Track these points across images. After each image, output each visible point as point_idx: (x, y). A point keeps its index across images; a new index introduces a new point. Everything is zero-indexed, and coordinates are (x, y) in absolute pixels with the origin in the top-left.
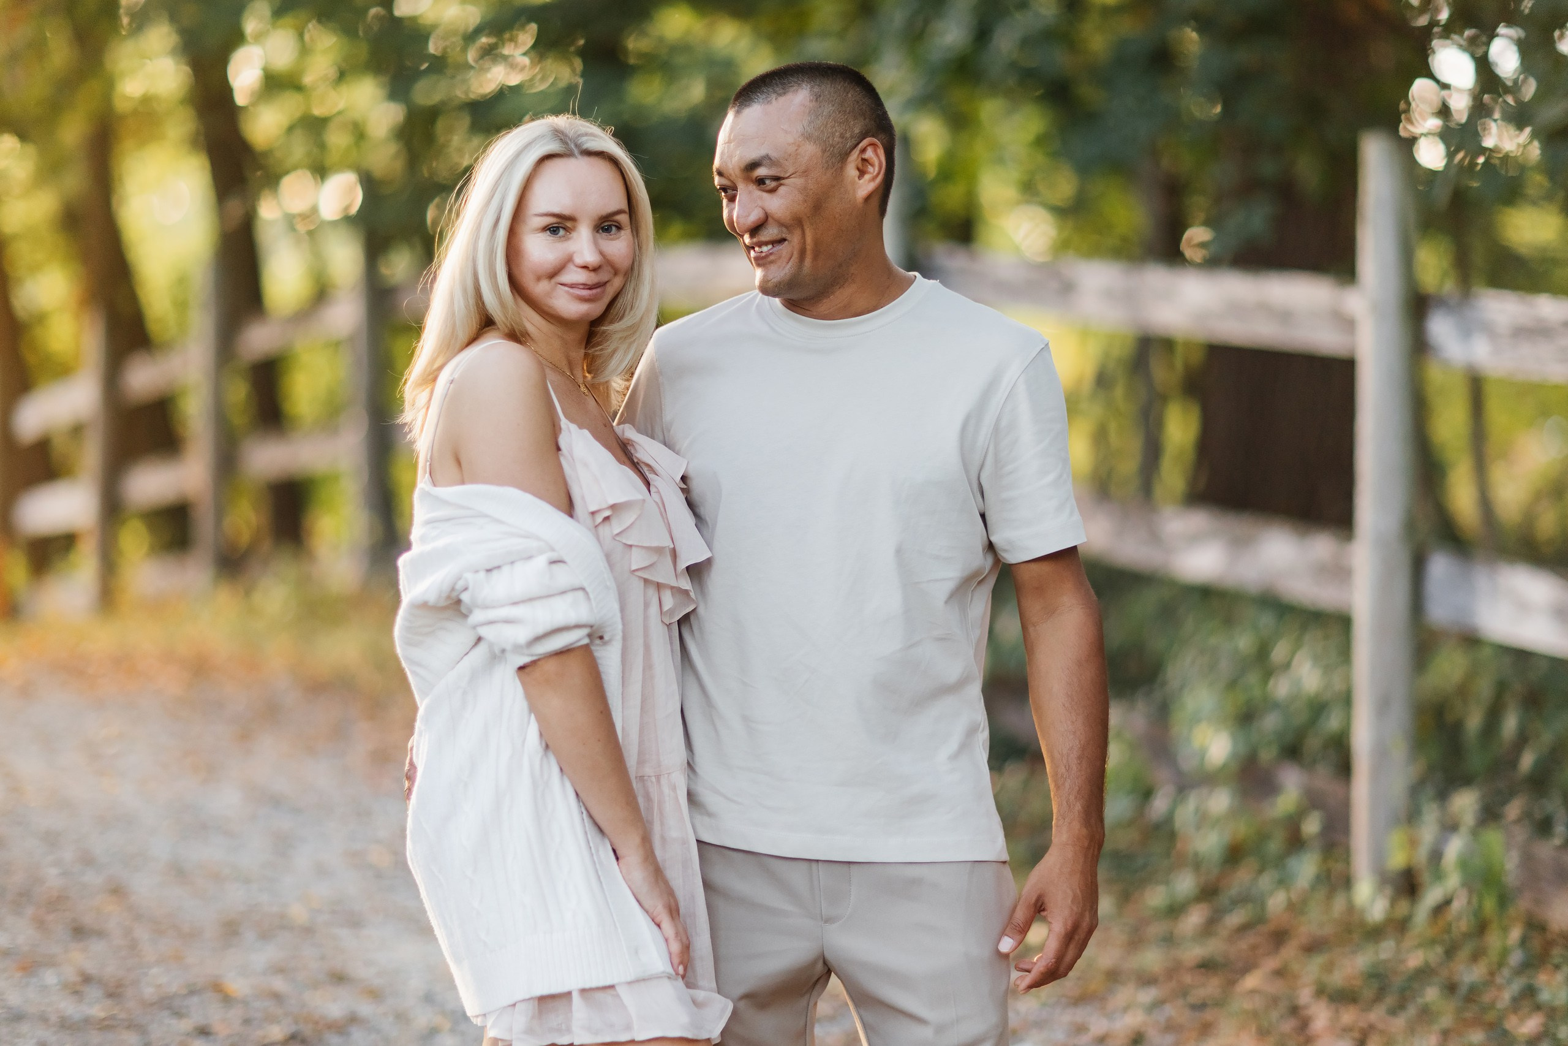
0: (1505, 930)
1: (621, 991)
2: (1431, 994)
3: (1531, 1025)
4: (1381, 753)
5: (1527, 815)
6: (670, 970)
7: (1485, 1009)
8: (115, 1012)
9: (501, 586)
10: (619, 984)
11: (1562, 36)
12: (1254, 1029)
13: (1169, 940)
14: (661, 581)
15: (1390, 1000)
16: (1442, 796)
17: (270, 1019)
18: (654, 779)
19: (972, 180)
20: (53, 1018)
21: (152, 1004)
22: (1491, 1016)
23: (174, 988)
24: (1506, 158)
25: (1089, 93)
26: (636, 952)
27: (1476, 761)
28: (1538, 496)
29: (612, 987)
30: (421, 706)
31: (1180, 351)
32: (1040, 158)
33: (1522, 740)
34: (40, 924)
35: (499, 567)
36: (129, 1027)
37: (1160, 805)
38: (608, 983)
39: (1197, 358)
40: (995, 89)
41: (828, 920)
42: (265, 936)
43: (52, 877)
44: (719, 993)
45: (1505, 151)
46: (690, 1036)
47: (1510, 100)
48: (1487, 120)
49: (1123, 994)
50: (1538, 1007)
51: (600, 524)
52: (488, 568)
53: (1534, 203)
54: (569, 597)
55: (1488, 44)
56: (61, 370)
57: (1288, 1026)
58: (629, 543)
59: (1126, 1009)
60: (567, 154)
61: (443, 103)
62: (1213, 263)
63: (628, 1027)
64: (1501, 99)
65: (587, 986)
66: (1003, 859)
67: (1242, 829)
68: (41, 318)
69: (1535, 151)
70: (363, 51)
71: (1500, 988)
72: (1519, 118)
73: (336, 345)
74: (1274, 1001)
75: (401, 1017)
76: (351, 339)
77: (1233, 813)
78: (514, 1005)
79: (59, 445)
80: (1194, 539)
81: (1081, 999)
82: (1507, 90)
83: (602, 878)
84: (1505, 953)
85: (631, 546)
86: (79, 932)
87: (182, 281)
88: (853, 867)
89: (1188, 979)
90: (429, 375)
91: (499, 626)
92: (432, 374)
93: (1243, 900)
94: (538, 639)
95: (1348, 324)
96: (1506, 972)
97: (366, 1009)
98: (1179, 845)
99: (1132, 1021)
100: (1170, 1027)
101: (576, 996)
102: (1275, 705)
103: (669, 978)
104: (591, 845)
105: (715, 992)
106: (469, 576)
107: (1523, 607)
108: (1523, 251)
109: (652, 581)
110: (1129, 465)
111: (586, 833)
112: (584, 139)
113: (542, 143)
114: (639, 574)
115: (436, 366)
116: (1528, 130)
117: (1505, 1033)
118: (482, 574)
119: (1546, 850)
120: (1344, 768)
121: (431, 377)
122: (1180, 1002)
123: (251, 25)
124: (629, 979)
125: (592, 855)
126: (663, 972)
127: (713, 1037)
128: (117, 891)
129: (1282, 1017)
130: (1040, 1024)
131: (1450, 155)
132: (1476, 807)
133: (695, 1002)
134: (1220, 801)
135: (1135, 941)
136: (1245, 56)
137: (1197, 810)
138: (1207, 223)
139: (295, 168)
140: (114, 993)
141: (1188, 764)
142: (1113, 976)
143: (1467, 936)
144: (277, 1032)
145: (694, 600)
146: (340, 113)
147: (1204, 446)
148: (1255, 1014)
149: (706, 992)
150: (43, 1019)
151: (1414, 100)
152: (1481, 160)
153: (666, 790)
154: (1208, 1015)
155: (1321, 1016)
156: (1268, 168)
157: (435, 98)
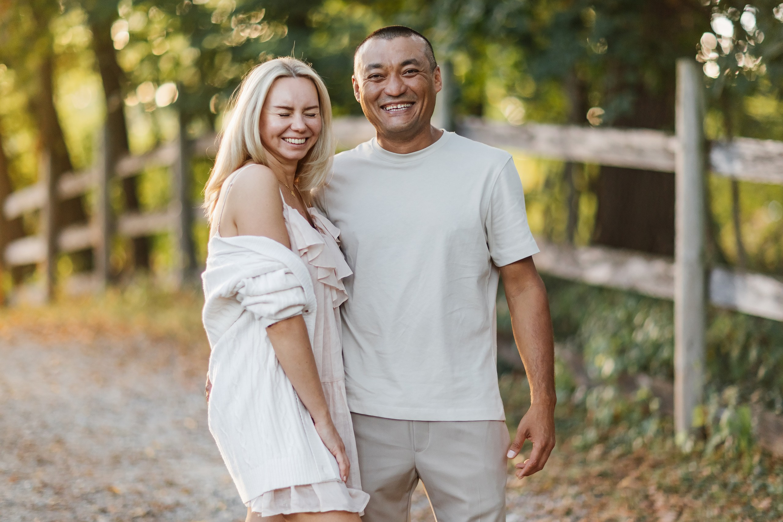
0: (751, 456)
1: (315, 488)
2: (715, 488)
3: (764, 504)
4: (689, 369)
5: (762, 399)
6: (339, 478)
7: (741, 496)
8: (59, 502)
9: (261, 285)
10: (314, 484)
11: (778, 11)
12: (626, 506)
13: (584, 463)
14: (332, 285)
15: (694, 492)
16: (720, 390)
17: (136, 504)
18: (330, 384)
19: (482, 85)
20: (29, 505)
21: (77, 498)
22: (744, 500)
23: (88, 490)
24: (750, 72)
25: (541, 41)
26: (323, 469)
27: (736, 373)
28: (766, 241)
29: (310, 485)
30: (213, 348)
31: (587, 169)
32: (517, 74)
33: (759, 362)
34: (21, 458)
35: (259, 276)
36: (66, 509)
37: (579, 395)
38: (308, 483)
39: (595, 172)
40: (494, 39)
41: (418, 450)
42: (134, 463)
43: (27, 435)
44: (363, 490)
45: (749, 68)
46: (348, 510)
47: (752, 43)
48: (741, 54)
49: (561, 490)
50: (768, 495)
51: (302, 255)
52: (253, 276)
53: (764, 94)
54: (295, 290)
55: (740, 15)
56: (28, 182)
57: (643, 505)
58: (317, 266)
59: (563, 497)
60: (289, 76)
61: (218, 47)
62: (605, 125)
63: (318, 506)
64: (747, 43)
65: (298, 484)
66: (503, 420)
67: (619, 407)
68: (18, 156)
69: (764, 69)
70: (178, 23)
71: (749, 485)
72: (756, 52)
73: (165, 169)
74: (637, 492)
75: (201, 503)
76: (173, 166)
77: (615, 399)
78: (263, 495)
79: (27, 220)
80: (595, 263)
81: (541, 492)
82: (750, 38)
83: (306, 431)
84: (751, 468)
85: (317, 267)
86: (41, 462)
87: (88, 137)
88: (430, 424)
89: (593, 482)
90: (217, 184)
91: (261, 305)
92: (219, 183)
93: (621, 442)
94: (281, 311)
95: (671, 155)
96: (752, 477)
97: (184, 499)
98: (588, 415)
99: (565, 503)
100: (585, 506)
101: (293, 490)
102: (636, 345)
103: (338, 482)
104: (301, 415)
105: (361, 490)
106: (245, 280)
107: (760, 296)
108: (758, 118)
109: (327, 284)
110: (561, 227)
111: (298, 408)
112: (298, 68)
113: (277, 70)
114: (321, 281)
115: (221, 180)
116: (761, 58)
117: (752, 508)
118: (251, 279)
119: (772, 416)
120: (671, 376)
121: (219, 186)
122: (590, 493)
123: (122, 10)
124: (319, 482)
125: (301, 420)
126: (336, 479)
127: (359, 512)
128: (60, 441)
129: (640, 500)
130: (520, 505)
131: (722, 70)
132: (736, 395)
133: (351, 495)
134: (609, 393)
135: (567, 463)
136: (618, 21)
137: (597, 397)
138: (601, 105)
139: (145, 80)
140: (59, 492)
141: (593, 375)
142: (556, 481)
143: (733, 459)
144: (140, 511)
145: (346, 295)
146: (167, 52)
147: (599, 217)
148: (627, 499)
149: (357, 490)
150: (23, 505)
151: (703, 43)
152: (737, 73)
153: (336, 389)
154: (604, 500)
155: (660, 500)
156: (631, 78)
157: (214, 45)
